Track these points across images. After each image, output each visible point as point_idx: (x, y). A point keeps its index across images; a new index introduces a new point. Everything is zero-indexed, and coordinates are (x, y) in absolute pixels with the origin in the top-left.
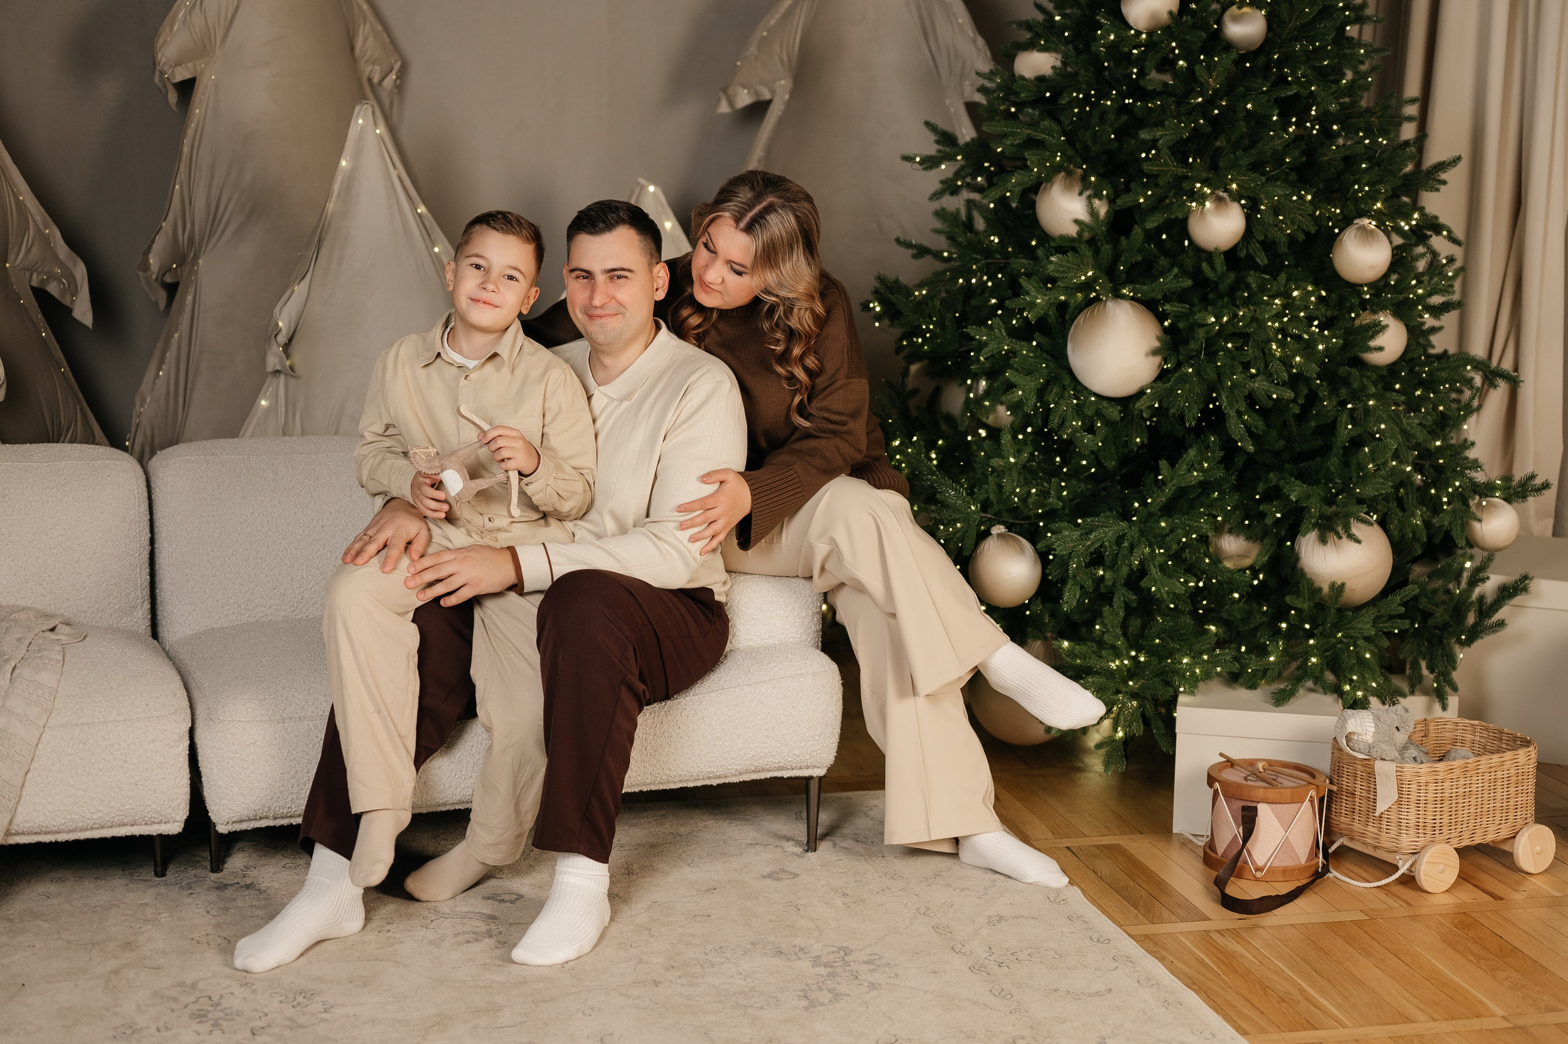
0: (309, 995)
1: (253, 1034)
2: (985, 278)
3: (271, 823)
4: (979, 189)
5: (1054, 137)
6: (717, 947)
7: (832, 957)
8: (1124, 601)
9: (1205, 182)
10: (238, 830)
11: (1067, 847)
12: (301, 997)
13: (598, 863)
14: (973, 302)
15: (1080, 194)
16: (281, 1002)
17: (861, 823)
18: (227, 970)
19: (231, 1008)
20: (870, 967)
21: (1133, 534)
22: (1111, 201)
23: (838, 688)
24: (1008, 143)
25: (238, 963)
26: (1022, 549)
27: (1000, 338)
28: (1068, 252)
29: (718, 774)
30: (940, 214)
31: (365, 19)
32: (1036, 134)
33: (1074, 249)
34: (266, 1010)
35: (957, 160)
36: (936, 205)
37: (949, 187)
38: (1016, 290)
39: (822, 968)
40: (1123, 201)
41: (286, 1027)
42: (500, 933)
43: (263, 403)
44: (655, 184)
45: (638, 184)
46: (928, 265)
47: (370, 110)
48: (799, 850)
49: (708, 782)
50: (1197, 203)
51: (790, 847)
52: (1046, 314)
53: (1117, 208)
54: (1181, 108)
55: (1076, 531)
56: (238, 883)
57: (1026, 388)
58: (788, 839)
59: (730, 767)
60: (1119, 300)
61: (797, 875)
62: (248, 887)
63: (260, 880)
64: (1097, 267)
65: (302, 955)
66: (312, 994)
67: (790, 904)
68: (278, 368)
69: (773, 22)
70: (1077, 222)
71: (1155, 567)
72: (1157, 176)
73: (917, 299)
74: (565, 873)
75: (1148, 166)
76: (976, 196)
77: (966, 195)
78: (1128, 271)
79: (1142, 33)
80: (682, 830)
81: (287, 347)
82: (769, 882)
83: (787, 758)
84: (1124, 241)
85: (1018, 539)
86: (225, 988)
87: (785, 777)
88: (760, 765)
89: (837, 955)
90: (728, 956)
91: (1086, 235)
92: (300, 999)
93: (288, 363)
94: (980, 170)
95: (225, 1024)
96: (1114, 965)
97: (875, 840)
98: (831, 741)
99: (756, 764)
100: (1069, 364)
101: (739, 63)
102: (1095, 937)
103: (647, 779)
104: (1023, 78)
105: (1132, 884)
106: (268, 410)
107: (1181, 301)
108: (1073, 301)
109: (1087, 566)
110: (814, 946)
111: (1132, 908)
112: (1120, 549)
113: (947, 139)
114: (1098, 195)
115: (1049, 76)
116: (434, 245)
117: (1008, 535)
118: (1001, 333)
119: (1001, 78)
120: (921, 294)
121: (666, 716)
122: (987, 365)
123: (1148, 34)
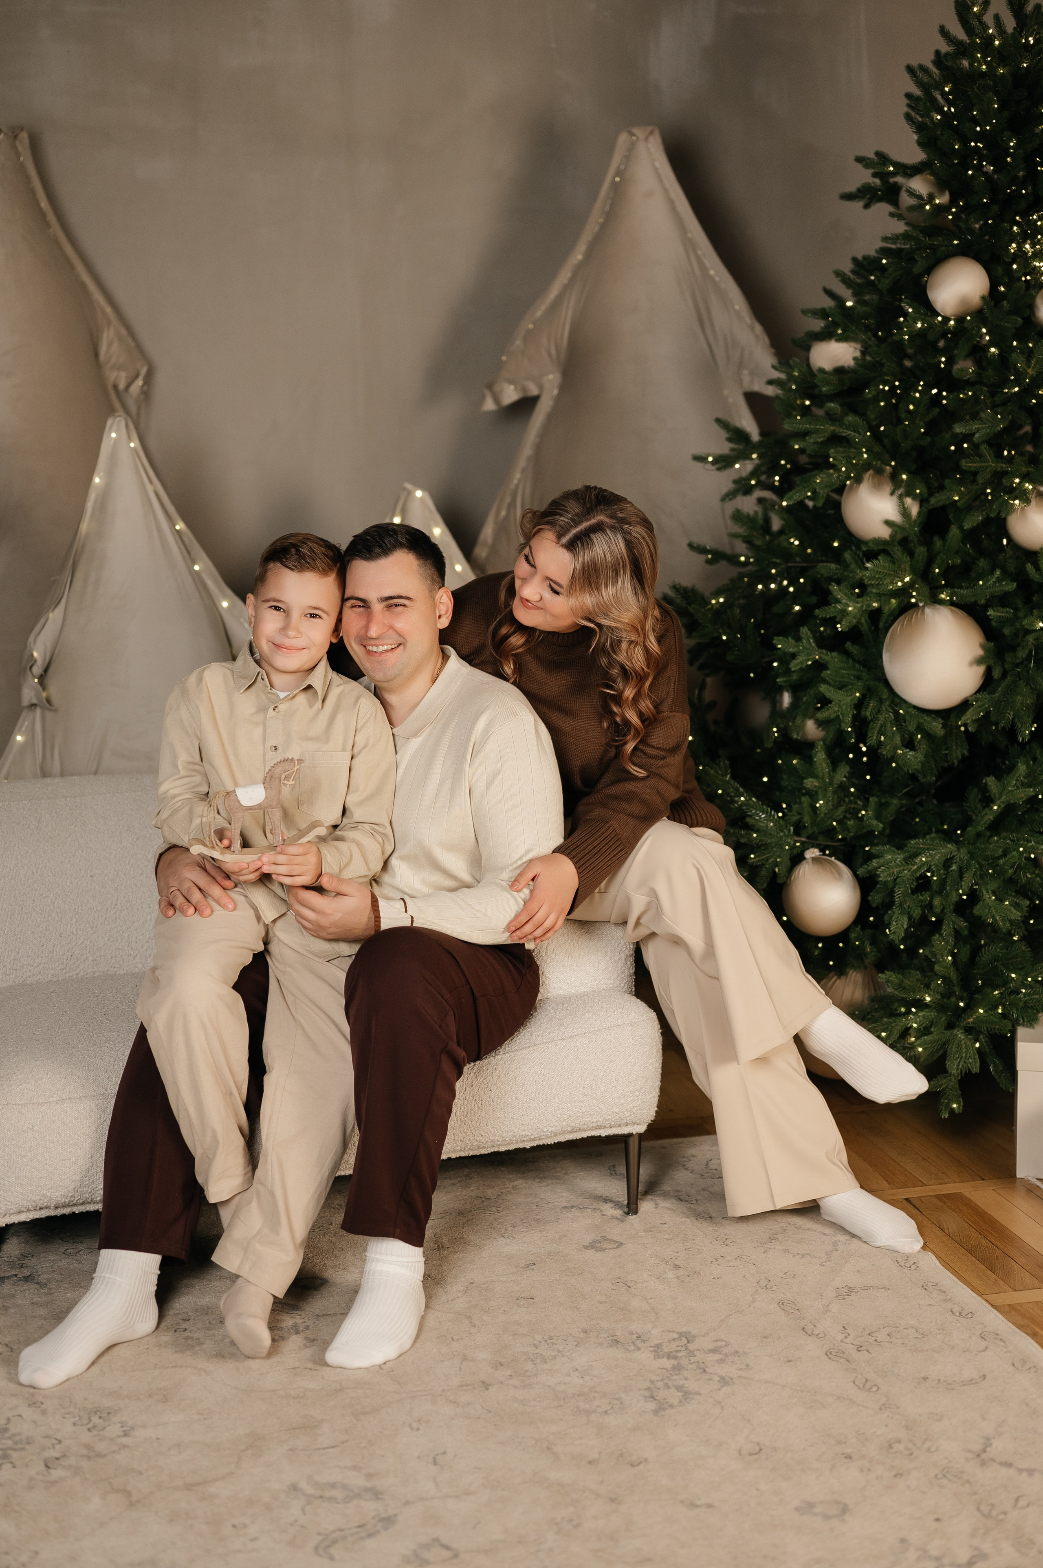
0: (105, 1414)
1: (48, 1467)
2: (785, 583)
3: (52, 1213)
4: (771, 487)
5: (859, 433)
6: (546, 1337)
7: (673, 1346)
8: (954, 928)
9: (1025, 478)
10: (16, 1222)
11: (906, 1199)
12: (97, 1417)
13: (413, 1247)
14: (776, 609)
15: (892, 494)
16: (75, 1424)
17: (681, 1178)
18: (12, 1386)
19: (20, 1434)
20: (717, 1357)
21: (962, 856)
22: (922, 501)
23: (657, 1038)
24: (812, 441)
25: (24, 1378)
26: (840, 874)
27: (809, 649)
28: (879, 555)
29: (532, 1137)
30: (738, 516)
31: (109, 323)
32: (841, 430)
33: (885, 552)
34: (58, 1437)
35: (752, 459)
36: (730, 507)
37: (742, 487)
38: (825, 599)
39: (665, 1359)
40: (937, 500)
41: (83, 1456)
42: (307, 1328)
43: (19, 738)
44: (422, 488)
45: (405, 489)
46: (725, 572)
47: (123, 423)
48: (618, 1213)
49: (521, 1146)
50: (1020, 500)
51: (610, 1210)
52: (858, 622)
53: (930, 508)
54: (996, 399)
55: (899, 854)
56: (16, 1275)
57: (842, 703)
58: (606, 1200)
59: (545, 1130)
60: (938, 606)
61: (621, 1244)
62: (26, 1279)
63: (40, 1270)
64: (913, 571)
65: (93, 1363)
66: (109, 1413)
67: (619, 1280)
68: (35, 701)
69: (539, 314)
70: (888, 523)
71: (987, 892)
72: (975, 474)
73: (714, 607)
74: (378, 1260)
75: (967, 462)
76: (767, 494)
77: (758, 493)
78: (943, 575)
79: (950, 320)
80: (489, 1193)
81: (42, 678)
82: (591, 1254)
83: (605, 1116)
84: (938, 542)
85: (835, 864)
86: (11, 1409)
87: (603, 1136)
88: (577, 1125)
89: (679, 1343)
90: (561, 1348)
91: (899, 536)
92: (95, 1420)
93: (44, 694)
94: (774, 468)
95: (15, 1455)
96: (983, 1344)
97: (699, 1197)
98: (651, 1096)
99: (573, 1124)
100: (884, 674)
101: (504, 358)
102: (956, 1310)
103: (457, 1146)
104: (822, 370)
105: (984, 1241)
106: (24, 746)
107: (1003, 606)
108: (887, 608)
109: (914, 892)
110: (652, 1332)
111: (989, 1272)
112: (948, 873)
113: (738, 436)
114: (909, 493)
115: (849, 367)
116: (194, 563)
117: (825, 859)
118: (810, 643)
119: (800, 371)
120: (718, 602)
121: (476, 1078)
122: (795, 677)
123: (956, 320)
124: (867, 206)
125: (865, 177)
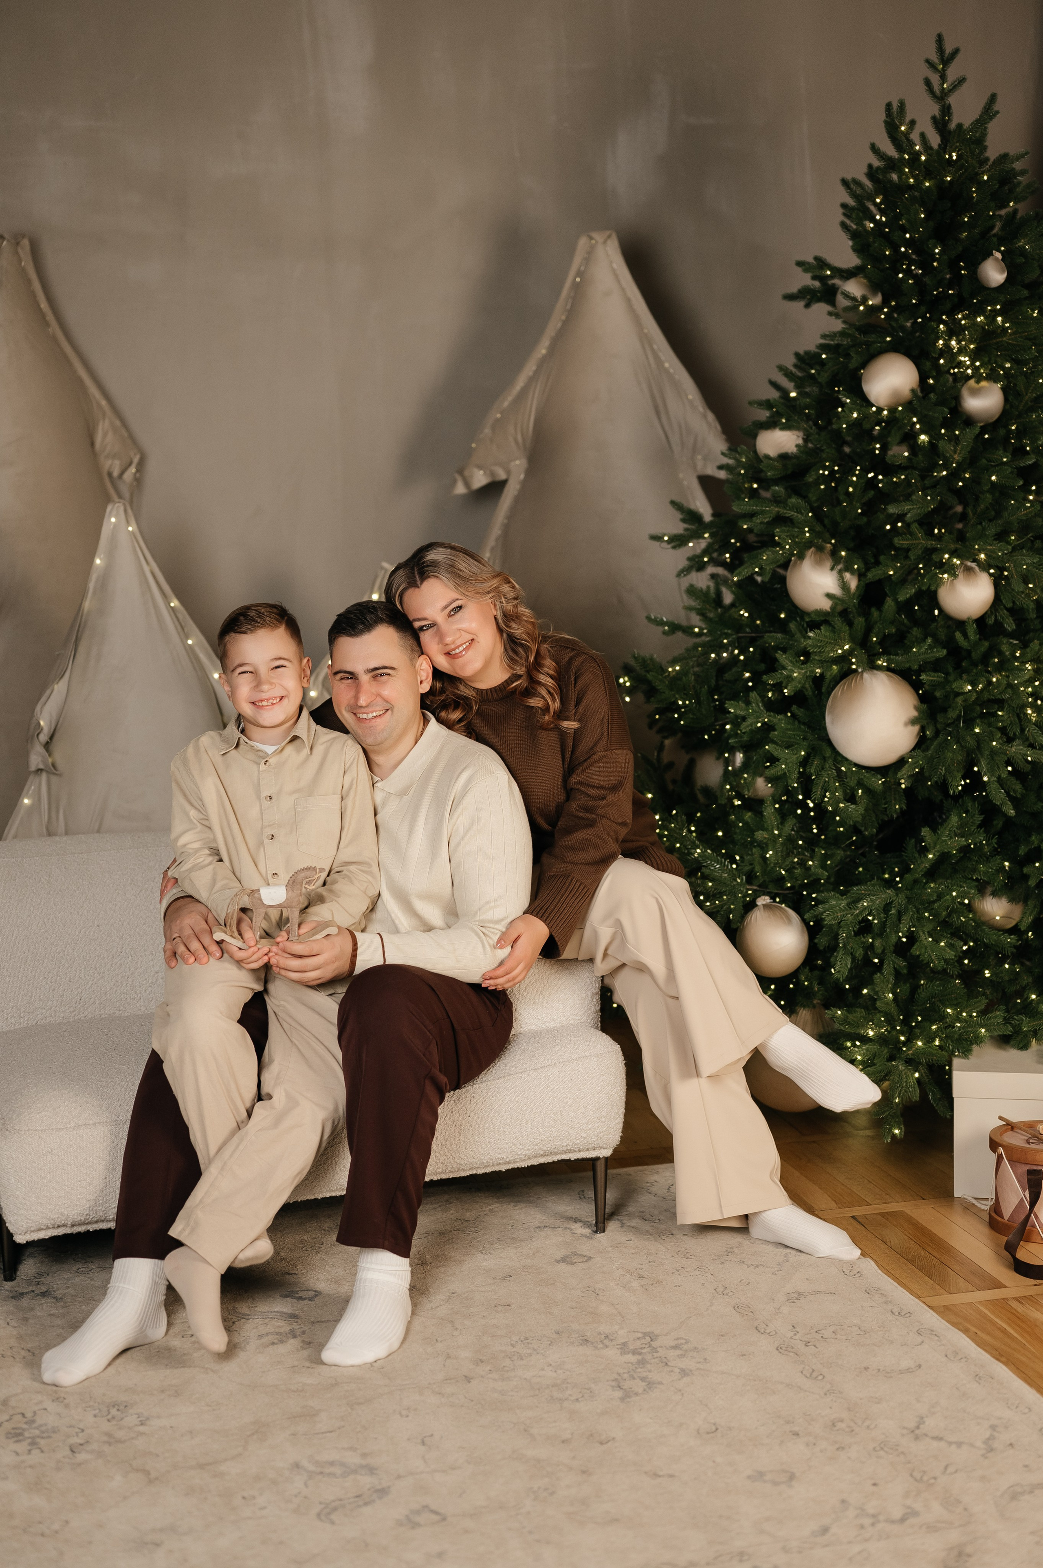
0: (123, 1407)
1: (73, 1452)
2: (736, 652)
3: (68, 1231)
4: (723, 564)
5: (802, 514)
6: (522, 1338)
7: (638, 1344)
8: (894, 968)
9: (953, 554)
10: (36, 1239)
11: (853, 1217)
12: (115, 1410)
13: (401, 1258)
14: (727, 676)
15: (832, 569)
16: (95, 1416)
17: (645, 1200)
18: (37, 1385)
19: (46, 1425)
20: (678, 1352)
21: (900, 901)
22: (861, 575)
23: (621, 1069)
24: (758, 521)
25: (47, 1377)
26: (789, 919)
27: (758, 712)
28: (822, 625)
29: (508, 1160)
30: (692, 591)
31: (104, 414)
32: (785, 511)
33: (826, 622)
34: (81, 1426)
35: (705, 538)
36: (685, 582)
37: (696, 564)
38: (772, 666)
39: (631, 1355)
40: (874, 575)
41: (105, 1442)
42: (304, 1333)
43: (26, 801)
45: (382, 568)
46: (682, 642)
47: (122, 509)
48: (587, 1231)
49: (497, 1169)
50: (948, 574)
51: (579, 1229)
52: (803, 687)
53: (867, 582)
54: (926, 482)
55: (843, 900)
56: (33, 1291)
57: (788, 761)
58: (576, 1220)
59: (519, 1153)
60: (875, 672)
61: (589, 1258)
62: (44, 1294)
63: (55, 1287)
64: (852, 640)
65: (109, 1365)
66: (126, 1406)
67: (588, 1289)
68: (41, 766)
69: (506, 404)
70: (829, 596)
71: (924, 933)
72: (908, 550)
73: (671, 675)
74: (368, 1269)
75: (899, 540)
76: (720, 571)
77: (711, 570)
78: (880, 643)
79: (883, 410)
80: (468, 1215)
81: (47, 746)
82: (562, 1267)
83: (574, 1140)
84: (875, 613)
85: (786, 911)
86: (37, 1404)
87: (573, 1159)
88: (549, 1149)
89: (643, 1341)
90: (535, 1347)
91: (839, 608)
92: (114, 1412)
93: (50, 760)
94: (725, 546)
95: (42, 1442)
96: (919, 1339)
97: (662, 1217)
98: (617, 1122)
99: (545, 1148)
100: (827, 735)
101: (474, 445)
102: (896, 1310)
103: (439, 1168)
104: (767, 457)
105: (922, 1252)
106: (31, 809)
107: (935, 670)
108: (829, 674)
109: (857, 934)
110: (619, 1333)
111: (927, 1278)
112: (887, 917)
113: (692, 516)
114: (848, 568)
115: (792, 453)
116: (187, 638)
117: (775, 906)
118: (759, 706)
119: (747, 457)
120: (674, 670)
121: (456, 1105)
122: (745, 738)
123: (889, 411)
124: (807, 306)
125: (806, 280)
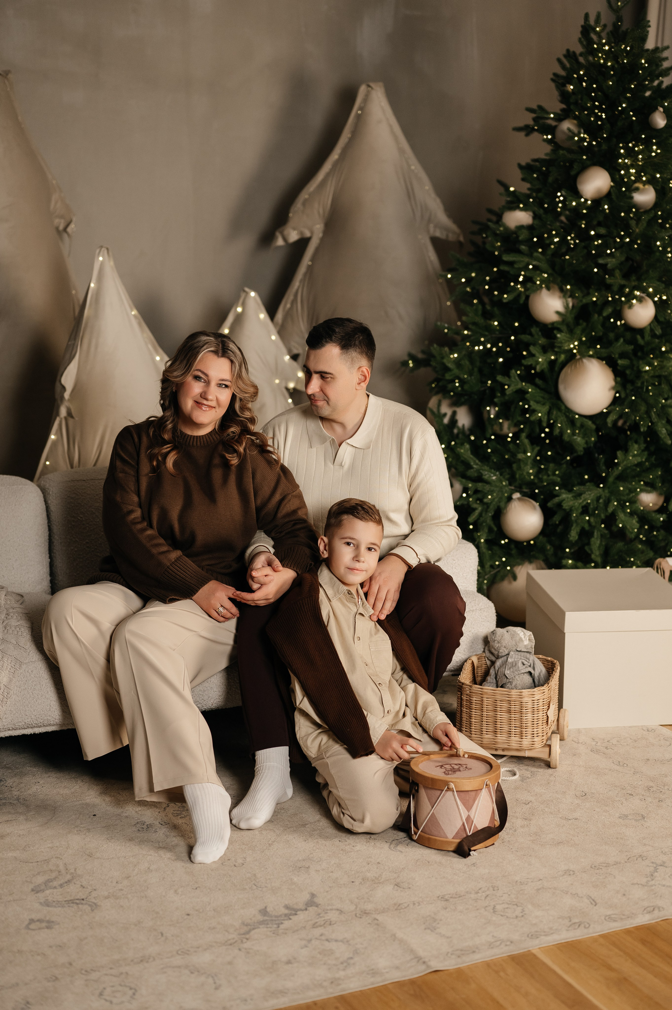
2: (489, 346)
5: (542, 263)
8: (601, 534)
15: (560, 297)
22: (576, 300)
27: (515, 382)
28: (559, 330)
31: (55, 190)
32: (532, 261)
43: (53, 437)
44: (254, 291)
45: (244, 291)
52: (545, 368)
53: (582, 304)
55: (570, 494)
57: (541, 411)
60: (589, 359)
69: (311, 189)
70: (558, 313)
71: (621, 513)
79: (588, 200)
85: (531, 502)
91: (563, 319)
100: (559, 396)
101: (290, 215)
107: (626, 358)
108: (560, 360)
109: (580, 515)
114: (570, 296)
117: (524, 499)
118: (515, 379)
122: (507, 398)
123: (592, 201)
124: (527, 135)
125: (528, 119)
